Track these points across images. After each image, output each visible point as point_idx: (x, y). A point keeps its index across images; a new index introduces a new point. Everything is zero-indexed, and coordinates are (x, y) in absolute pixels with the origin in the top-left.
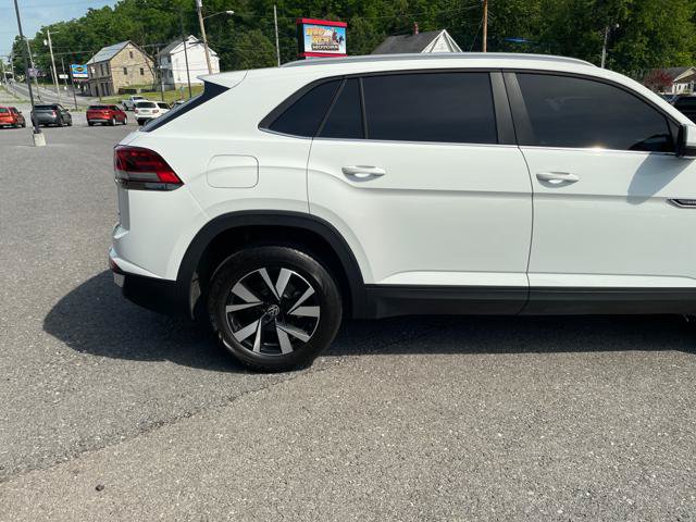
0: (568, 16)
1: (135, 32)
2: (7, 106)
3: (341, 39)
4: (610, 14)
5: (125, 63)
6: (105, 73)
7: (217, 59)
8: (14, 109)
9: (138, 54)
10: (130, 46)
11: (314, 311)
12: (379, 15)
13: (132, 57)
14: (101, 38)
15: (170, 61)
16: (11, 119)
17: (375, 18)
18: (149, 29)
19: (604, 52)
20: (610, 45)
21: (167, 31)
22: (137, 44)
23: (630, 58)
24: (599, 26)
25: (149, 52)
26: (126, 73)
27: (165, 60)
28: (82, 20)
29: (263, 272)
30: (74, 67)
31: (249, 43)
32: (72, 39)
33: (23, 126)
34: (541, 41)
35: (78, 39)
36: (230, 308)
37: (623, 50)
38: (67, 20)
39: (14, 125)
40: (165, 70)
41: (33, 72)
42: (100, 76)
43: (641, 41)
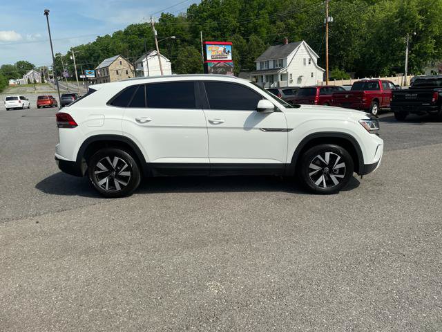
0: (384, 28)
1: (124, 49)
2: (47, 95)
3: (229, 51)
4: (410, 26)
5: (117, 68)
6: (106, 74)
7: (170, 63)
8: (51, 97)
9: (125, 62)
10: (120, 58)
11: (128, 174)
12: (267, 33)
13: (121, 64)
14: (104, 53)
15: (142, 66)
16: (49, 102)
17: (265, 35)
18: (132, 47)
19: (407, 50)
20: (411, 46)
21: (142, 48)
22: (124, 56)
23: (425, 53)
24: (403, 34)
25: (131, 61)
26: (117, 73)
27: (139, 65)
28: (94, 43)
29: (108, 158)
30: (87, 71)
31: (187, 54)
32: (88, 55)
33: (56, 106)
34: (366, 45)
35: (91, 55)
36: (96, 172)
37: (420, 48)
38: (85, 43)
39: (51, 106)
40: (140, 71)
41: (66, 74)
42: (103, 76)
43: (431, 42)
